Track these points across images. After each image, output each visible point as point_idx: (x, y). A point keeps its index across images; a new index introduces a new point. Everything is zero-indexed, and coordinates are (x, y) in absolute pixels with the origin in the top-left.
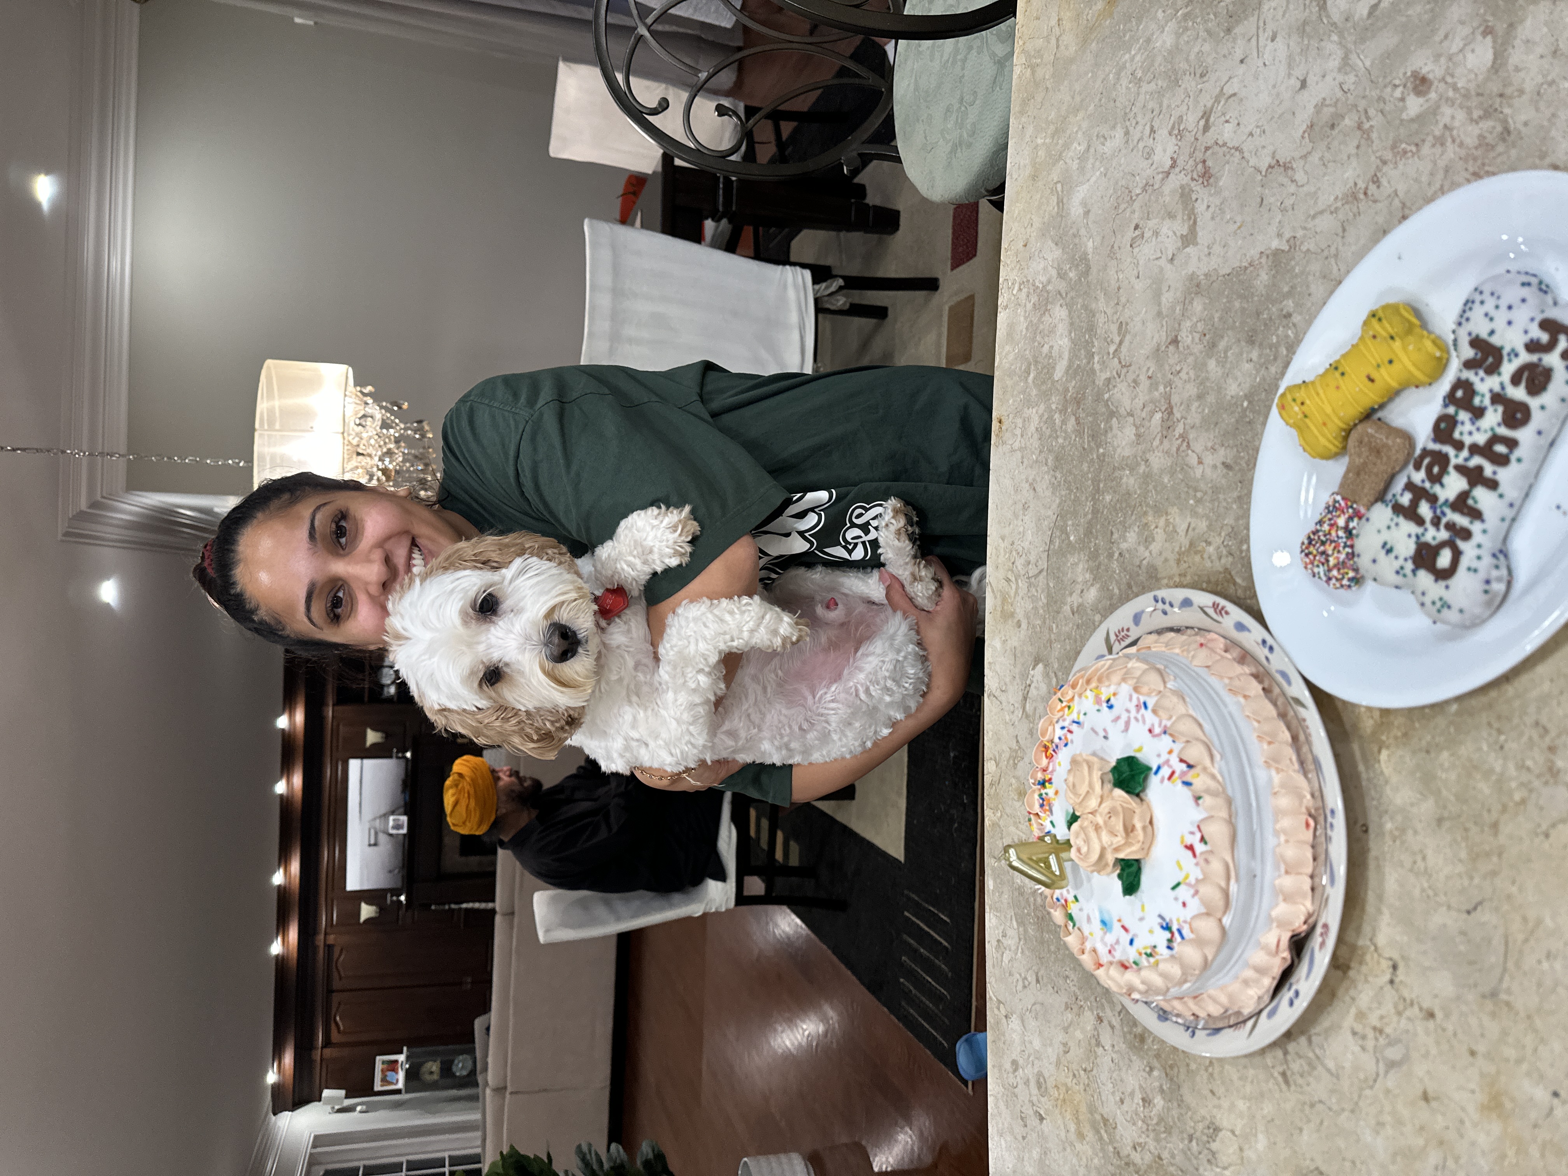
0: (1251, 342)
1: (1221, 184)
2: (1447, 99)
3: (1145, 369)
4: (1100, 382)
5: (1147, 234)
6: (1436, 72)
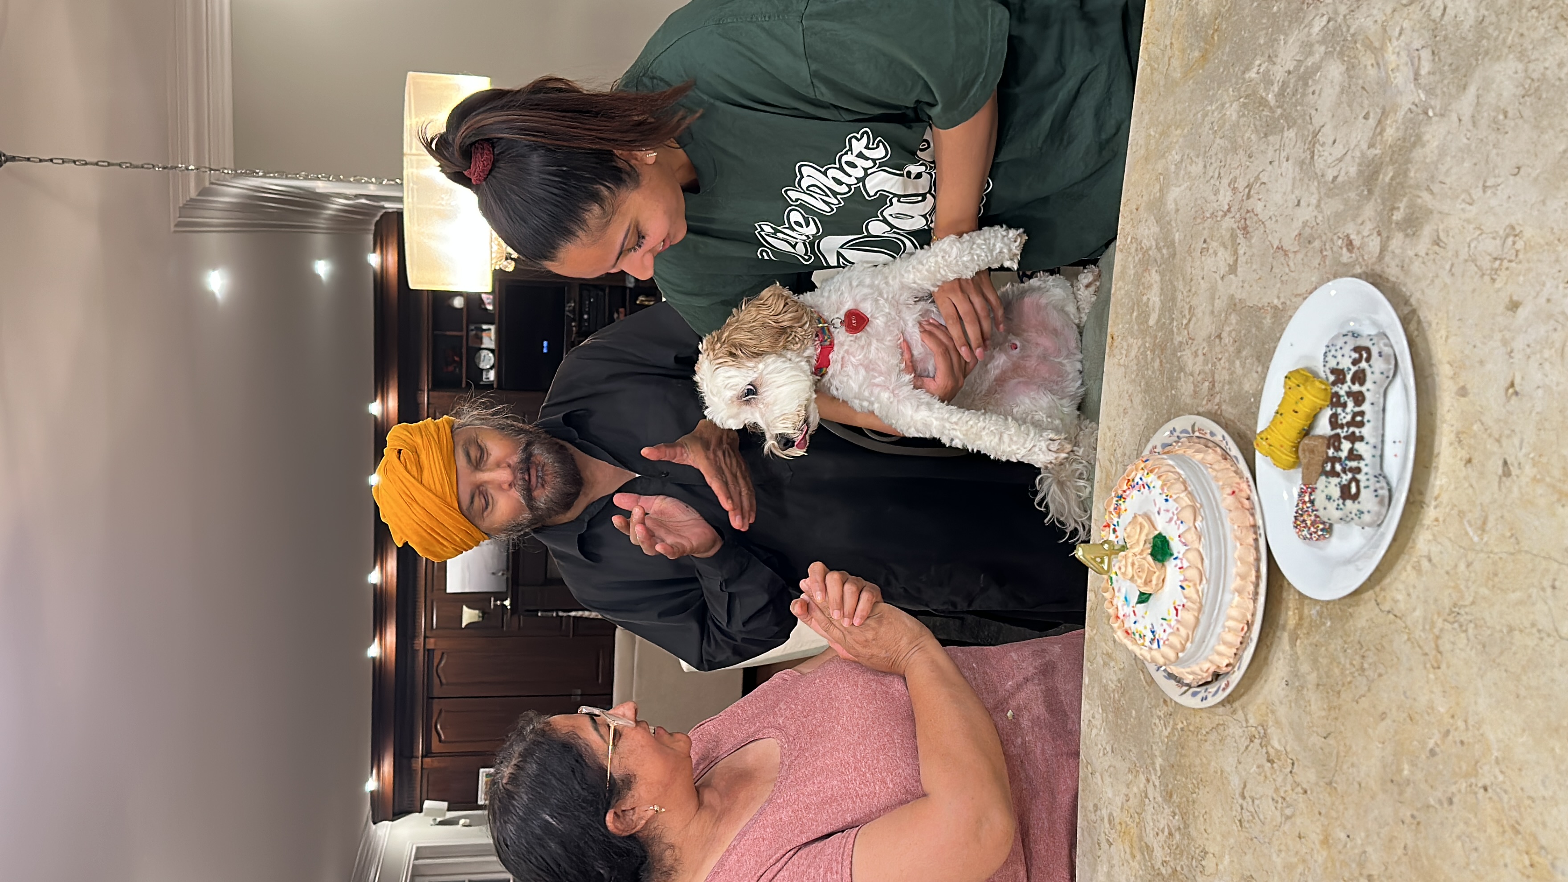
0: (1258, 359)
1: (1253, 241)
2: (1359, 263)
3: (1202, 347)
4: (1176, 342)
5: (1211, 251)
6: (1357, 243)
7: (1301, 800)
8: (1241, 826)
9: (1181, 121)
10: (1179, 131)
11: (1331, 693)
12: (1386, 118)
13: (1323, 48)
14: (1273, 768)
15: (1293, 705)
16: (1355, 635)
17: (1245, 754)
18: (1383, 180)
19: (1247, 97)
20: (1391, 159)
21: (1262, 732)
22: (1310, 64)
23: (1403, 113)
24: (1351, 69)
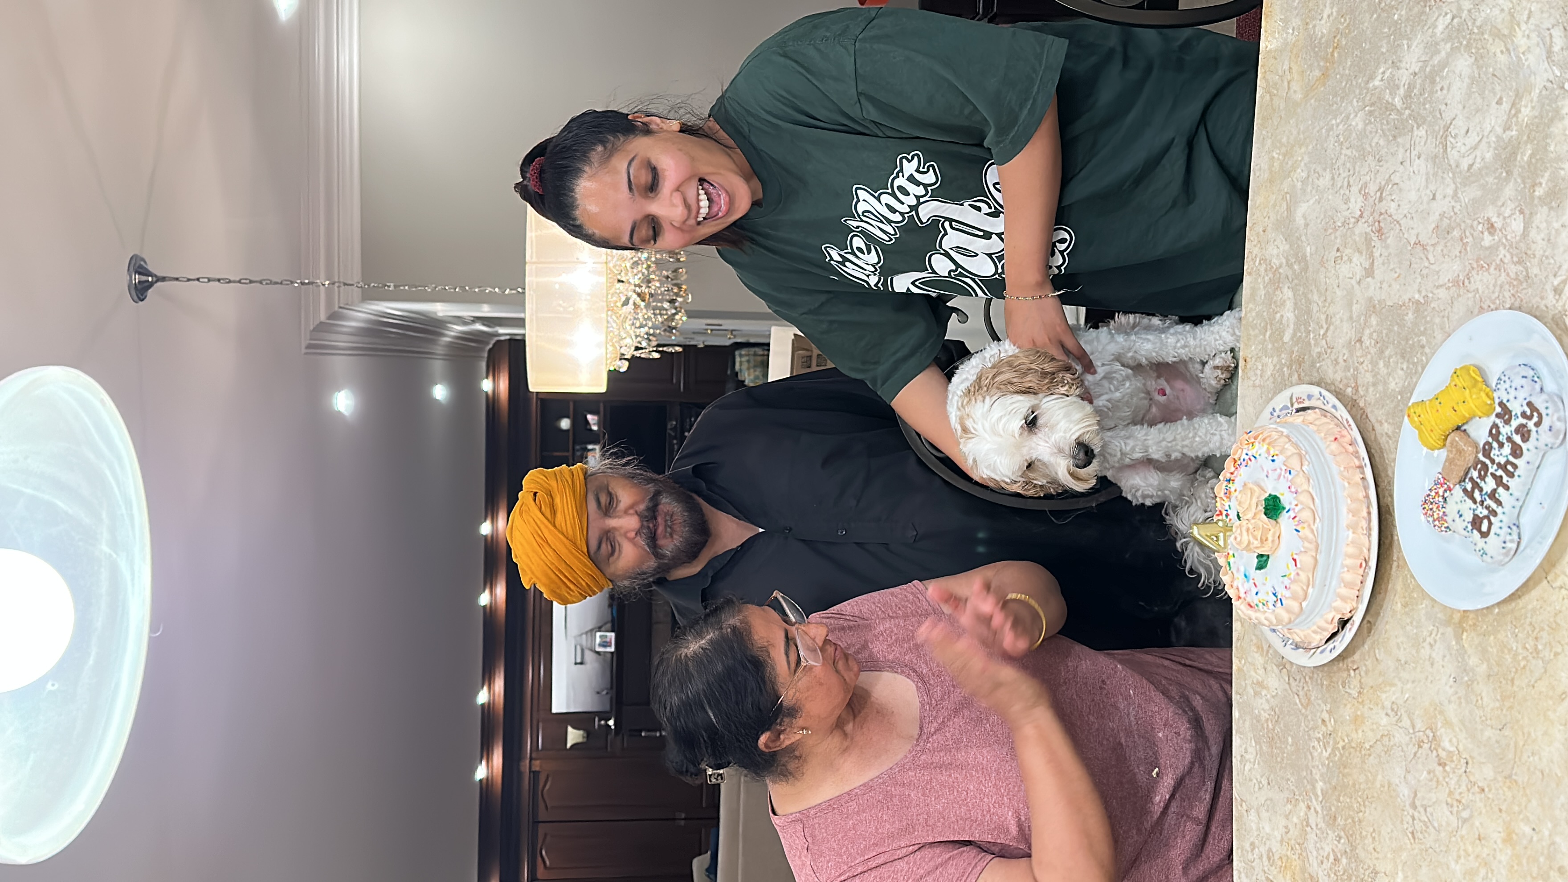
0: (1403, 357)
1: (1389, 241)
2: (1503, 243)
3: (1341, 355)
4: (1314, 354)
5: (1345, 258)
6: (1498, 223)
7: (1478, 799)
8: (1414, 838)
9: (1305, 139)
10: (1303, 149)
11: (1504, 682)
12: (1521, 99)
13: (1449, 45)
14: (1445, 771)
15: (1463, 701)
16: (1526, 617)
17: (1414, 761)
18: (1522, 159)
19: (1372, 105)
20: (1528, 137)
21: (1431, 735)
22: (1436, 62)
23: (1537, 91)
24: (1479, 60)
